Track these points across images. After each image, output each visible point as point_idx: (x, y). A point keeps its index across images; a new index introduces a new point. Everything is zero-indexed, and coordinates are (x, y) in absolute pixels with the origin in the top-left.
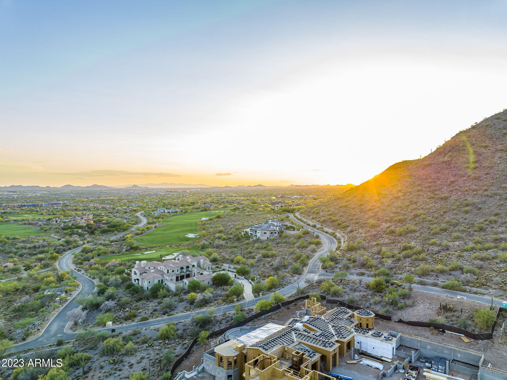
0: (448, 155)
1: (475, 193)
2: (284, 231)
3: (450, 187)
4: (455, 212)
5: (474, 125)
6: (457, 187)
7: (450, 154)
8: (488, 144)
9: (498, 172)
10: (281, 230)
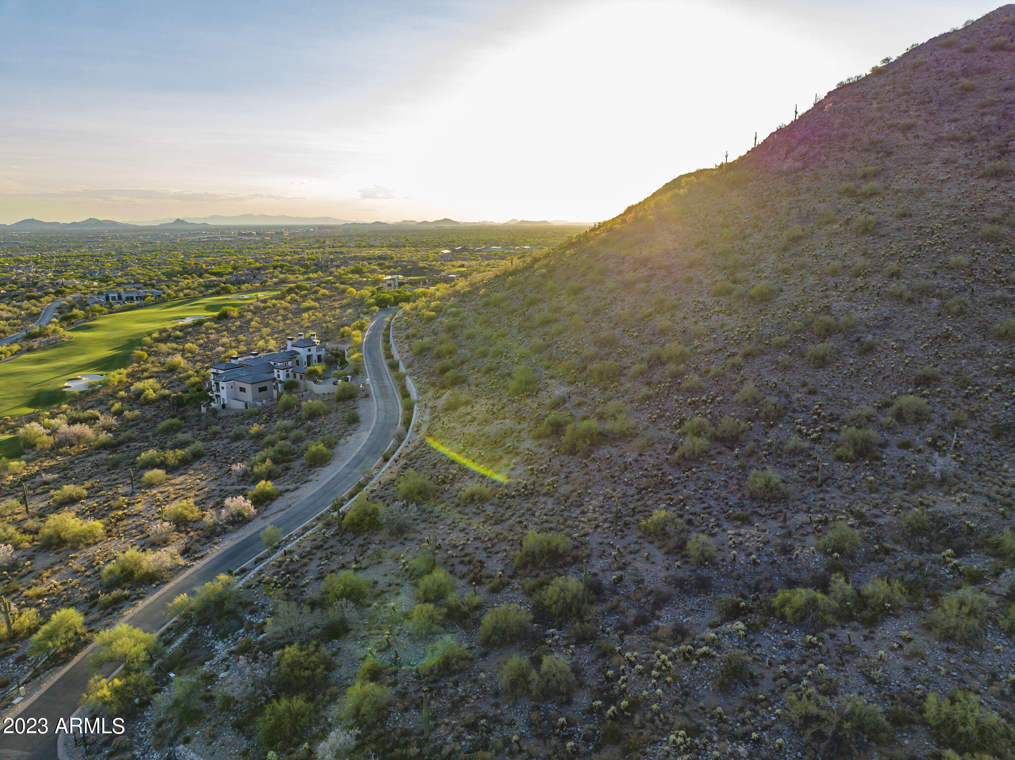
0: (796, 153)
1: (859, 282)
2: (302, 382)
3: (787, 255)
4: (782, 357)
6: (806, 259)
7: (802, 149)
8: (914, 120)
9: (938, 209)
10: (291, 378)
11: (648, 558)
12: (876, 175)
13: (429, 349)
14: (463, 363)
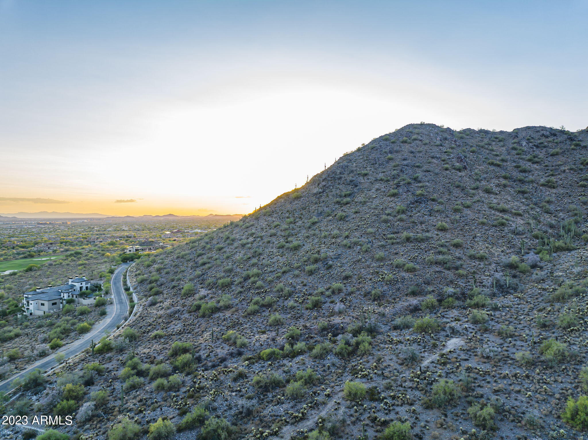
0: (321, 185)
1: (334, 240)
2: (76, 299)
3: (310, 230)
4: (297, 272)
5: (361, 146)
6: (316, 231)
8: (368, 171)
9: (370, 210)
10: (71, 297)
11: (222, 348)
12: (349, 195)
13: (146, 280)
14: (162, 285)
